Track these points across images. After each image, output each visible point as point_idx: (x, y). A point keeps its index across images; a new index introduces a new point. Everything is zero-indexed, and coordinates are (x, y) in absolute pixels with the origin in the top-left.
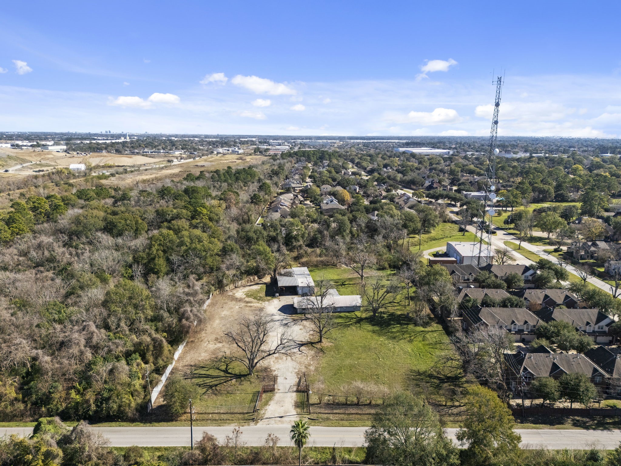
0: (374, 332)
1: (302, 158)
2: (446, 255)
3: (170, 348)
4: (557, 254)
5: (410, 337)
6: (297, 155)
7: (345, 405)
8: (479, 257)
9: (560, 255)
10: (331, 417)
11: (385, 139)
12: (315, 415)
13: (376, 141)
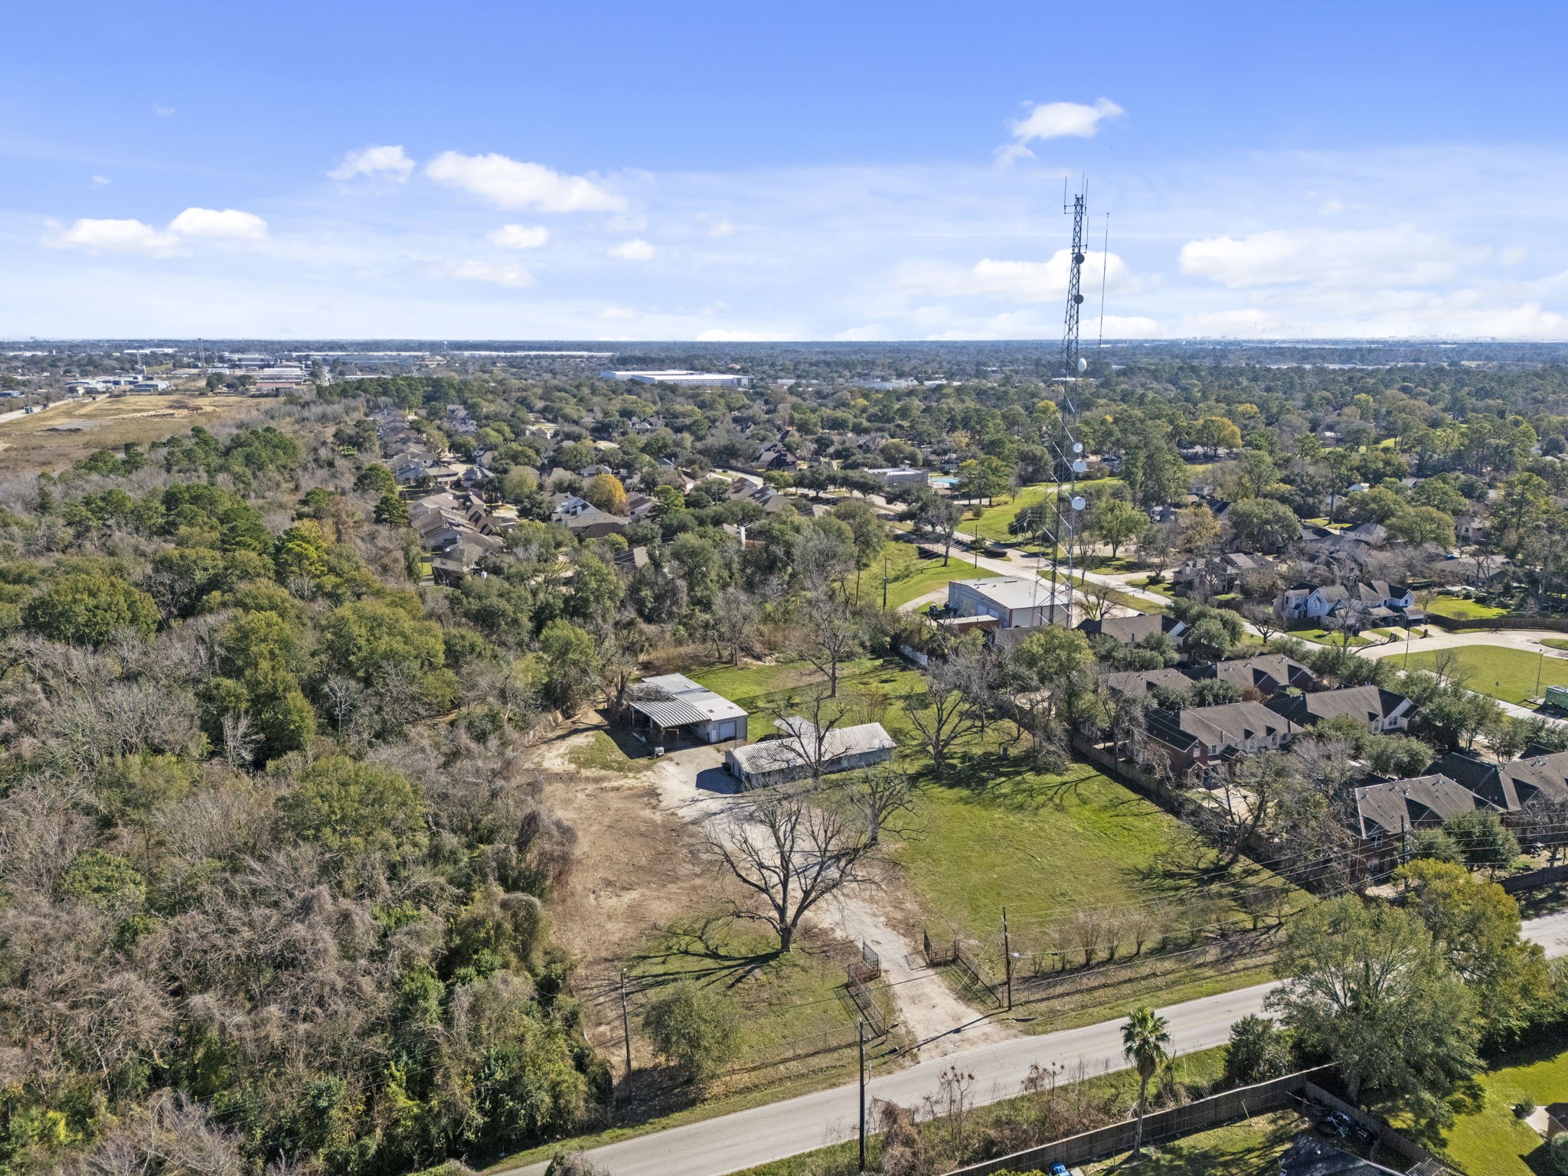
0: (966, 801)
1: (384, 399)
2: (949, 611)
4: (1160, 587)
5: (1051, 799)
7: (1065, 973)
9: (1166, 589)
10: (1057, 1004)
12: (1021, 1009)
13: (531, 354)
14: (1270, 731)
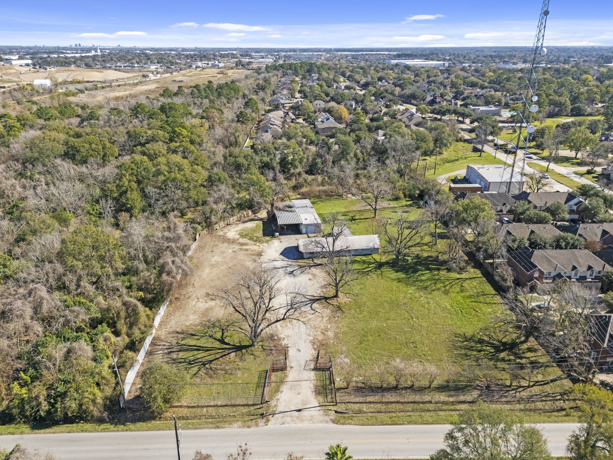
0: (399, 280)
1: (289, 71)
2: (465, 180)
3: (149, 312)
4: (590, 176)
5: (445, 287)
6: (283, 68)
7: (381, 389)
8: (510, 182)
9: (594, 177)
10: (364, 407)
11: (374, 51)
12: (343, 405)
13: (365, 53)
14: (590, 268)
